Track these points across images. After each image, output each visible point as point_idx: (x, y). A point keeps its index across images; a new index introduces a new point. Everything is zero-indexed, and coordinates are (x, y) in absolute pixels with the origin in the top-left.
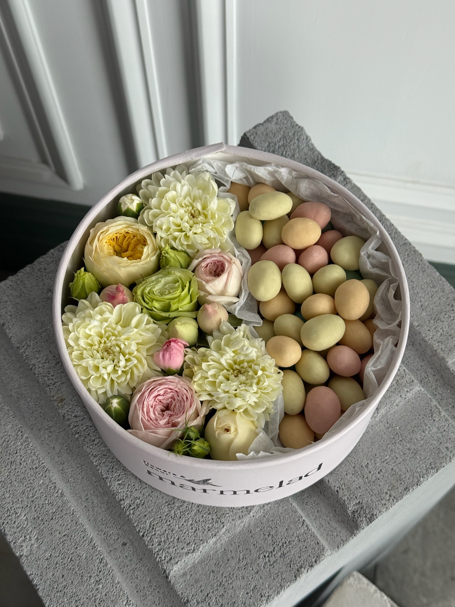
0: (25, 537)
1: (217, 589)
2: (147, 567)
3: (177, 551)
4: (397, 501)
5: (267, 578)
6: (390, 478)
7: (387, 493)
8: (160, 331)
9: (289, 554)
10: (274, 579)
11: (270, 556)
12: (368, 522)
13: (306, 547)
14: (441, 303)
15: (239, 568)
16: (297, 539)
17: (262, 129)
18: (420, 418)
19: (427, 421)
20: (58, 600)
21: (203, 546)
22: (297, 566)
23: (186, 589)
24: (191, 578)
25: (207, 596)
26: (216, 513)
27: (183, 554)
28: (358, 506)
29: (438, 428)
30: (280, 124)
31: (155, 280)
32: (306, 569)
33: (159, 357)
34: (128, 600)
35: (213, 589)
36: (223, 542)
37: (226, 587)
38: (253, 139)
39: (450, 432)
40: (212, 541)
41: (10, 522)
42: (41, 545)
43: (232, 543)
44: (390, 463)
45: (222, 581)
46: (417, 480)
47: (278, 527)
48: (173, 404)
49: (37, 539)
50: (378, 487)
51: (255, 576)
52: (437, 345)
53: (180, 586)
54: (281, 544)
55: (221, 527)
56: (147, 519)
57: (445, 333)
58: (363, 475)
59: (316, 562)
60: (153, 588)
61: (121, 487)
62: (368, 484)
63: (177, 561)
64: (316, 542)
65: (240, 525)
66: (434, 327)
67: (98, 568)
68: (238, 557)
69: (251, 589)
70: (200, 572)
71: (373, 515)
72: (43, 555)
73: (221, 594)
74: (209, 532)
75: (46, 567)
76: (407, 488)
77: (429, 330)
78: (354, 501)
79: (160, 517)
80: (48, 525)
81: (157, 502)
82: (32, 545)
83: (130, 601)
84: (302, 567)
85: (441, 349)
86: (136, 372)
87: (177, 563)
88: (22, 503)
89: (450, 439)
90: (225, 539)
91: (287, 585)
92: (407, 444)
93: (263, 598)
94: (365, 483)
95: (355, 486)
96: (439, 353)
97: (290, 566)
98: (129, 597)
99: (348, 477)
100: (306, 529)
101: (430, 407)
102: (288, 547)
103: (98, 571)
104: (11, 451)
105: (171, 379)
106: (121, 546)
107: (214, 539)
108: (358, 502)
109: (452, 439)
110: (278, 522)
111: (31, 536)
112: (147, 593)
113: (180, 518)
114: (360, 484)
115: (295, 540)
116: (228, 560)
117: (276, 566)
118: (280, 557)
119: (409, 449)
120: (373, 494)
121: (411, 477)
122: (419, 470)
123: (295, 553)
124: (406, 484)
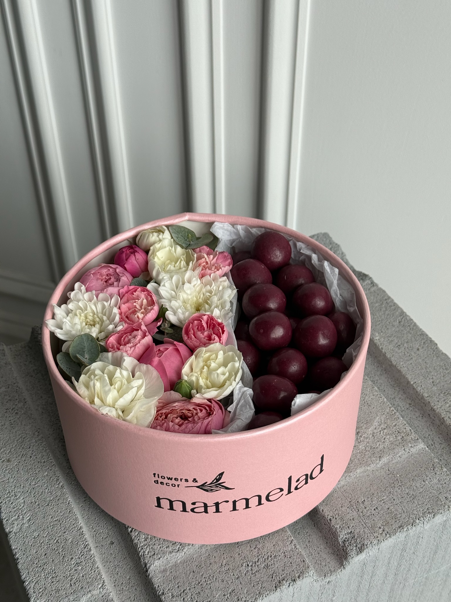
0: (19, 516)
1: (194, 588)
3: (162, 549)
4: (390, 537)
5: (247, 584)
6: (385, 515)
9: (273, 566)
10: (254, 586)
11: (253, 565)
13: (291, 563)
15: (220, 572)
16: (283, 555)
18: (421, 470)
19: (429, 473)
20: (35, 574)
21: (188, 548)
22: (279, 578)
23: (164, 583)
24: (171, 575)
25: (184, 591)
27: (167, 551)
28: (349, 535)
29: (439, 480)
32: (288, 583)
34: (103, 585)
35: (191, 586)
37: (203, 586)
41: (7, 502)
42: (31, 526)
43: (218, 550)
44: (387, 503)
45: (201, 581)
46: (412, 521)
49: (29, 520)
50: (372, 521)
51: (235, 581)
52: (445, 413)
53: (158, 579)
54: (266, 557)
58: (358, 509)
59: (299, 577)
60: (131, 585)
62: (362, 518)
63: (159, 557)
64: (302, 560)
67: (81, 552)
68: (221, 562)
69: (229, 592)
70: (181, 571)
71: (364, 545)
72: (31, 534)
73: (197, 592)
75: (32, 545)
78: (345, 529)
80: (43, 509)
82: (23, 524)
83: (105, 585)
84: (284, 579)
85: (449, 417)
87: (159, 559)
88: (23, 488)
89: (450, 490)
91: (266, 594)
92: (406, 489)
94: (359, 516)
95: (349, 517)
96: (446, 420)
97: (272, 577)
98: (105, 581)
99: (343, 509)
100: (294, 547)
101: (433, 462)
102: (273, 560)
103: (80, 554)
104: (25, 446)
106: (108, 544)
108: (350, 531)
111: (24, 516)
114: (354, 516)
115: (281, 555)
116: (211, 564)
117: (258, 575)
118: (263, 568)
119: (407, 494)
120: (366, 527)
121: (407, 517)
122: (415, 512)
123: (279, 566)
124: (401, 523)
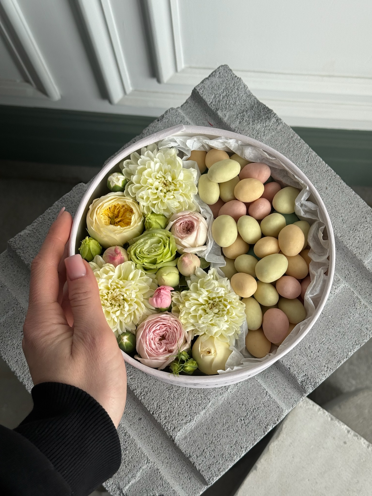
1: (210, 446)
2: (158, 434)
3: (179, 422)
5: (244, 435)
6: (327, 354)
7: (325, 366)
8: (151, 280)
9: (258, 416)
10: (249, 435)
11: (245, 419)
12: (313, 388)
13: (270, 411)
14: (357, 216)
15: (223, 430)
16: (263, 405)
17: (208, 82)
18: (346, 308)
19: (351, 310)
21: (197, 417)
22: (265, 424)
23: (188, 448)
24: (191, 440)
25: (203, 451)
26: (203, 392)
27: (183, 424)
29: (359, 314)
30: (222, 77)
31: (143, 242)
32: (271, 426)
33: (153, 301)
34: (148, 460)
35: (207, 446)
36: (211, 412)
37: (216, 444)
38: (202, 93)
39: (368, 317)
40: (202, 413)
43: (217, 412)
44: (326, 344)
45: (213, 440)
46: (346, 354)
47: (249, 398)
48: (167, 335)
50: (319, 362)
51: (236, 434)
52: (356, 250)
53: (183, 446)
54: (252, 410)
55: (208, 402)
56: (155, 402)
57: (361, 240)
58: (307, 355)
59: (278, 420)
60: (164, 448)
61: (133, 380)
62: (311, 361)
63: (179, 429)
64: (277, 406)
65: (221, 400)
66: (353, 236)
67: (124, 440)
68: (222, 422)
69: (234, 444)
70: (197, 435)
71: (316, 382)
73: (213, 449)
74: (200, 406)
76: (339, 361)
77: (349, 239)
78: (301, 374)
79: (164, 400)
81: (160, 389)
83: (149, 460)
85: (359, 253)
86: (137, 313)
87: (179, 430)
89: (369, 321)
90: (212, 410)
92: (338, 328)
93: (243, 449)
94: (309, 360)
95: (302, 363)
96: (358, 256)
97: (260, 425)
98: (148, 457)
99: (296, 357)
100: (269, 397)
101: (353, 298)
102: (257, 411)
103: (124, 442)
105: (163, 317)
106: (137, 421)
107: (204, 411)
108: (304, 374)
109: (370, 322)
110: (249, 394)
112: (160, 451)
113: (178, 398)
114: (305, 361)
115: (262, 406)
116: (215, 425)
117: (250, 426)
118: (252, 419)
119: (339, 332)
120: (315, 368)
121: (342, 353)
122: (347, 347)
123: (263, 415)
124: (339, 358)
